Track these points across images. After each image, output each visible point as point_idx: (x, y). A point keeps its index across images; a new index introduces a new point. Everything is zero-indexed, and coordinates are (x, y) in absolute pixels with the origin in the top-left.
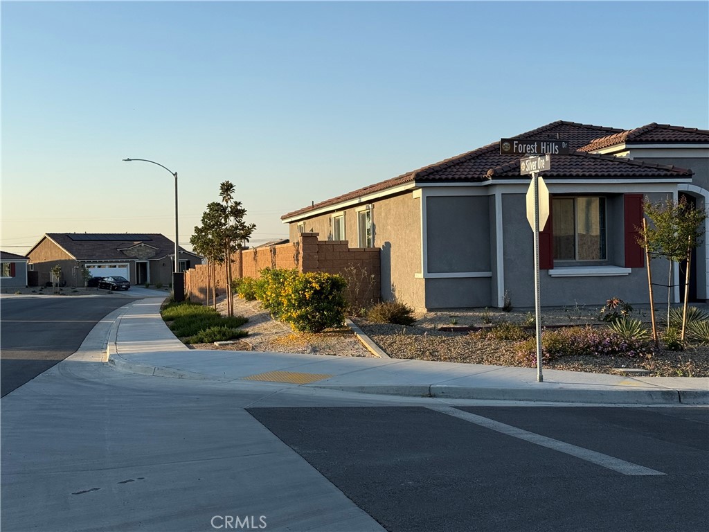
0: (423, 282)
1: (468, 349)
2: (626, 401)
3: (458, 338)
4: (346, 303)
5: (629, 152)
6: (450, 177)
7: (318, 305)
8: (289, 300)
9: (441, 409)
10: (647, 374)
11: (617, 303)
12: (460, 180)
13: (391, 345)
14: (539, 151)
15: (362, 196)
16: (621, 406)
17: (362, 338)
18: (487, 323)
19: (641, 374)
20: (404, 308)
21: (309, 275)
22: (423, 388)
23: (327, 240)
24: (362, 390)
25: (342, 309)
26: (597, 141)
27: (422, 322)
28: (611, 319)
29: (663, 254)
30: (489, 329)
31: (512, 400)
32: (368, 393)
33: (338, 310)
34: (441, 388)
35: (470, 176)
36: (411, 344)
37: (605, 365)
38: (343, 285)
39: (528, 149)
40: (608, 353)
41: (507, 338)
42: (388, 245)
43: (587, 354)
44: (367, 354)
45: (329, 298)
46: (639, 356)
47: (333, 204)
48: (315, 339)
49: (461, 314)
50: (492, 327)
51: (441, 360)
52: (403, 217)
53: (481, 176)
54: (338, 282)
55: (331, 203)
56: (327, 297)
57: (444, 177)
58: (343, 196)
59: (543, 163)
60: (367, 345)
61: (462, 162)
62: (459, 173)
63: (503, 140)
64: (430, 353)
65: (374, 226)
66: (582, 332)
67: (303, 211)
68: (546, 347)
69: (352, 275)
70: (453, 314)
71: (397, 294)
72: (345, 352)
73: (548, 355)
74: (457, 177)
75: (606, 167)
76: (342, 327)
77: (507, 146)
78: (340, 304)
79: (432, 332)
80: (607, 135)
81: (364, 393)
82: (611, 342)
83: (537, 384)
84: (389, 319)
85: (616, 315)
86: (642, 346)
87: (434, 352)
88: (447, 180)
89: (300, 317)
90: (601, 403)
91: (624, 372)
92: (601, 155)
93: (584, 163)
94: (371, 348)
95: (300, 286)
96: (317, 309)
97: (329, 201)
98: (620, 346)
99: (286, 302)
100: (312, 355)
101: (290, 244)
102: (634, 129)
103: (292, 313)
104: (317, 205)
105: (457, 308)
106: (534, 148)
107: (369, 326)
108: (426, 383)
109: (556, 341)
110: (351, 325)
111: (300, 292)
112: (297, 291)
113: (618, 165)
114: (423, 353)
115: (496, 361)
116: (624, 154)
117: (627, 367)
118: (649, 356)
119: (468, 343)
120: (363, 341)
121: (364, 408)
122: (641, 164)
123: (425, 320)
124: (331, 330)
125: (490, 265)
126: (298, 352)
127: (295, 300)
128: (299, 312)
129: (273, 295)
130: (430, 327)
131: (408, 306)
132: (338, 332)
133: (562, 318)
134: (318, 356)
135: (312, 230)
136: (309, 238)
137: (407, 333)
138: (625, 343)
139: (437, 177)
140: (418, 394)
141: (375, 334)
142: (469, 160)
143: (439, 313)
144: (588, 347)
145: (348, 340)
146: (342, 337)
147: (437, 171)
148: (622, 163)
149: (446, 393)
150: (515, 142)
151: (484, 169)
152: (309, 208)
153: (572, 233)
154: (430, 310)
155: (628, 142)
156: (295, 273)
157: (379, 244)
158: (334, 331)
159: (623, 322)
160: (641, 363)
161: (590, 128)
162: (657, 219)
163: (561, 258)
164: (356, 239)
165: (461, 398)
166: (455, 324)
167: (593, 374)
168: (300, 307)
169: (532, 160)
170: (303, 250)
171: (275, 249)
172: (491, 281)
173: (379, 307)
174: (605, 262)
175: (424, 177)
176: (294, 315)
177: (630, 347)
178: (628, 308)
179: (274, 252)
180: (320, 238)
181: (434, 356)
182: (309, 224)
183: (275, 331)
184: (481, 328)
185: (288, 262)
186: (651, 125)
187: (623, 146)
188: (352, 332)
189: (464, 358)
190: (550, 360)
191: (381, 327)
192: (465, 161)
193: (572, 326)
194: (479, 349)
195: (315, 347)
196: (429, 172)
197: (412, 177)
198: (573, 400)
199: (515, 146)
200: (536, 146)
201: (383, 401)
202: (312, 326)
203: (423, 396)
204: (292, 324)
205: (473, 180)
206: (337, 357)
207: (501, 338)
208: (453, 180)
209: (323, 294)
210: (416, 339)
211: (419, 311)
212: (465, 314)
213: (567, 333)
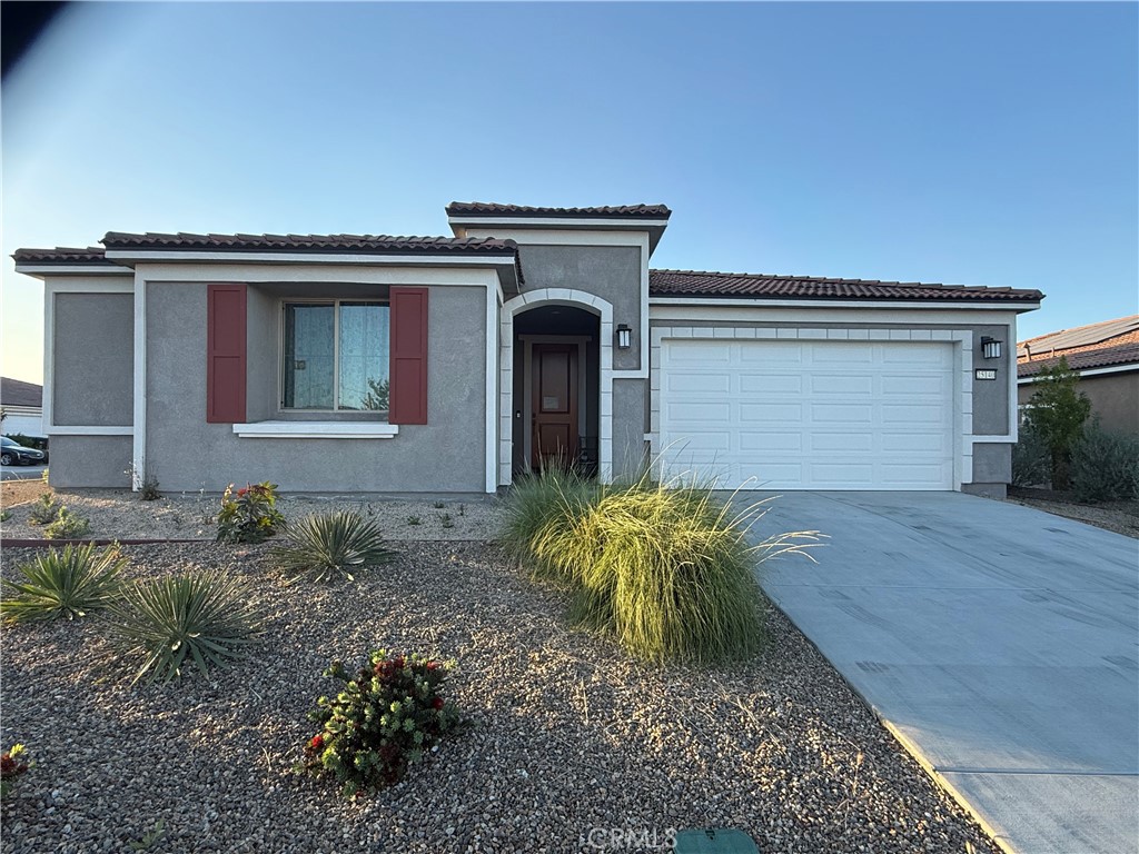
155: (452, 211)
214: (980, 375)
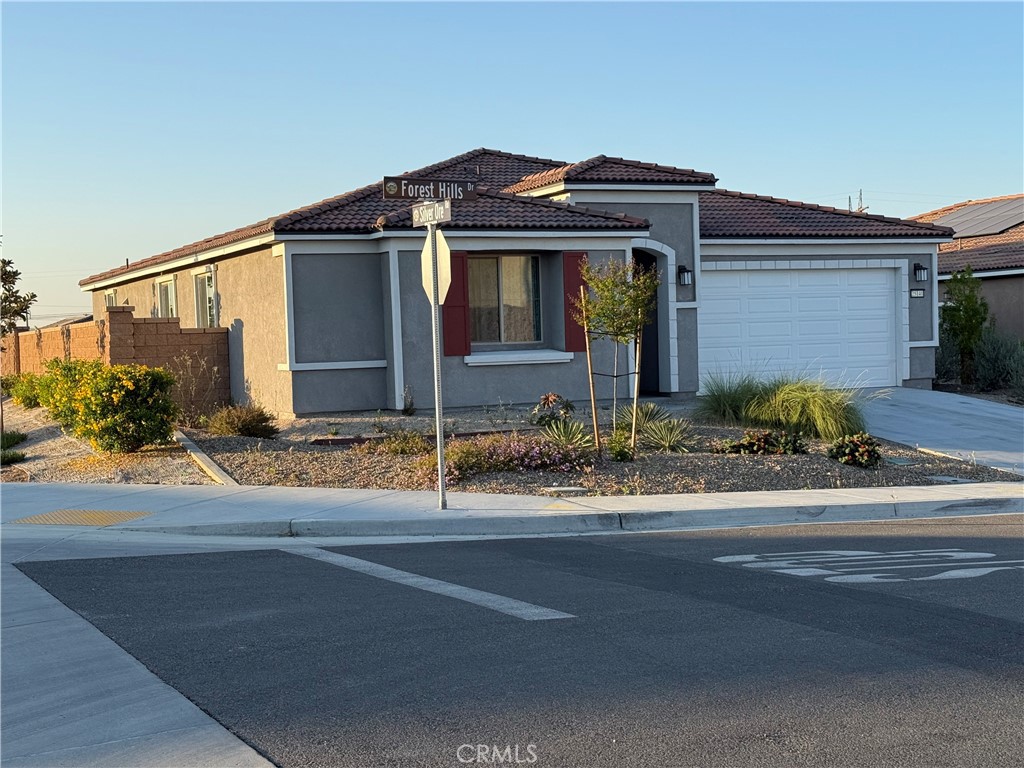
0: (290, 376)
1: (350, 468)
2: (554, 530)
3: (338, 454)
4: (175, 409)
5: (569, 195)
6: (325, 226)
7: (132, 411)
8: (87, 406)
9: (302, 551)
10: (584, 493)
11: (555, 400)
12: (339, 231)
13: (240, 466)
14: (436, 195)
15: (200, 252)
16: (546, 536)
17: (198, 458)
18: (380, 432)
19: (577, 494)
20: (261, 414)
21: (118, 368)
22: (281, 524)
23: (150, 316)
24: (193, 530)
25: (168, 417)
26: (530, 177)
27: (288, 432)
28: (544, 422)
29: (607, 333)
30: (380, 440)
31: (404, 535)
32: (202, 534)
33: (162, 419)
34: (306, 523)
35: (353, 226)
36: (270, 463)
37: (531, 483)
38: (170, 383)
39: (421, 192)
40: (537, 468)
41: (403, 452)
42: (239, 324)
43: (509, 470)
44: (206, 481)
45: (148, 402)
46: (577, 471)
47: (157, 264)
48: (129, 462)
49: (345, 420)
50: (386, 437)
51: (311, 485)
52: (258, 283)
53: (369, 225)
54: (162, 378)
55: (155, 261)
56: (145, 401)
57: (316, 226)
58: (174, 252)
59: (442, 211)
60: (205, 469)
61: (343, 206)
62: (338, 221)
63: (387, 179)
64: (296, 476)
65: (217, 295)
66: (504, 440)
67: (113, 274)
68: (455, 463)
69: (184, 366)
70: (332, 420)
71: (253, 395)
72: (173, 478)
73: (457, 473)
74: (334, 226)
75: (538, 215)
76: (168, 442)
77: (392, 188)
78: (165, 410)
79: (300, 447)
80: (544, 170)
81: (196, 534)
82: (541, 453)
83: (439, 513)
84: (240, 430)
85: (554, 417)
86: (580, 457)
87: (301, 474)
88: (320, 231)
89: (106, 430)
90: (521, 533)
91: (555, 492)
92: (532, 198)
93: (509, 209)
94: (212, 472)
95: (103, 385)
96: (130, 418)
97: (154, 258)
98: (552, 457)
99: (82, 409)
100: (123, 485)
101: (91, 323)
102: (577, 163)
103: (92, 425)
104: (135, 265)
105: (338, 412)
106: (429, 190)
107: (210, 440)
108: (286, 518)
109: (469, 454)
110: (183, 440)
111: (104, 394)
112: (99, 393)
113: (555, 212)
114: (286, 476)
115: (388, 484)
116: (563, 198)
117: (560, 485)
118: (588, 470)
119: (350, 461)
120: (199, 462)
121: (191, 555)
122: (584, 211)
123: (292, 430)
124: (153, 447)
125: (385, 352)
126: (102, 481)
127: (97, 405)
128: (102, 423)
129: (65, 399)
130: (300, 439)
131: (268, 410)
132: (162, 450)
133: (482, 422)
134: (132, 485)
135: (127, 302)
136: (119, 315)
137: (263, 449)
138: (559, 453)
139: (307, 226)
140: (273, 532)
141: (217, 451)
142: (353, 202)
143: (313, 420)
144: (511, 460)
145: (179, 461)
146: (169, 458)
147: (306, 218)
148: (560, 209)
149: (313, 530)
150: (403, 182)
151: (374, 216)
152: (122, 268)
153: (495, 304)
154: (299, 416)
155: (567, 180)
156: (98, 366)
157: (226, 322)
158: (157, 450)
159: (561, 427)
160: (579, 479)
161: (521, 159)
162: (598, 287)
163: (481, 340)
164: (193, 315)
165: (334, 535)
166: (336, 434)
167: (516, 497)
168: (104, 416)
169: (428, 207)
170: (111, 332)
171: (68, 331)
172: (385, 373)
173: (225, 413)
174: (539, 344)
175: (288, 226)
176: (95, 427)
177: (566, 458)
178: (568, 406)
179: (67, 334)
180: (136, 315)
181: (301, 480)
182: (123, 292)
183: (67, 451)
184: (369, 439)
185: (89, 349)
186: (598, 158)
187: (561, 187)
188: (184, 449)
189: (342, 482)
190: (460, 479)
191: (227, 442)
192: (348, 204)
193: (492, 433)
194: (366, 468)
195: (128, 473)
196: (294, 219)
197: (270, 226)
198: (485, 531)
199: (404, 188)
200: (432, 187)
201: (222, 545)
202: (123, 443)
203: (280, 536)
204: (92, 442)
205: (357, 231)
206: (161, 486)
207: (396, 452)
208: (329, 231)
209: (138, 396)
210: (277, 457)
211: (284, 418)
212: (350, 420)
213: (485, 442)
214: (914, 294)
